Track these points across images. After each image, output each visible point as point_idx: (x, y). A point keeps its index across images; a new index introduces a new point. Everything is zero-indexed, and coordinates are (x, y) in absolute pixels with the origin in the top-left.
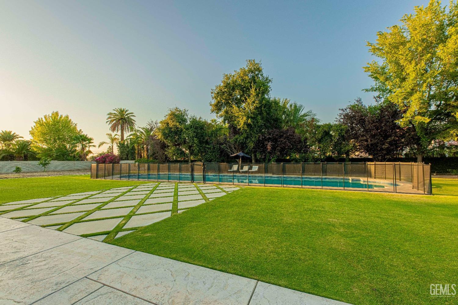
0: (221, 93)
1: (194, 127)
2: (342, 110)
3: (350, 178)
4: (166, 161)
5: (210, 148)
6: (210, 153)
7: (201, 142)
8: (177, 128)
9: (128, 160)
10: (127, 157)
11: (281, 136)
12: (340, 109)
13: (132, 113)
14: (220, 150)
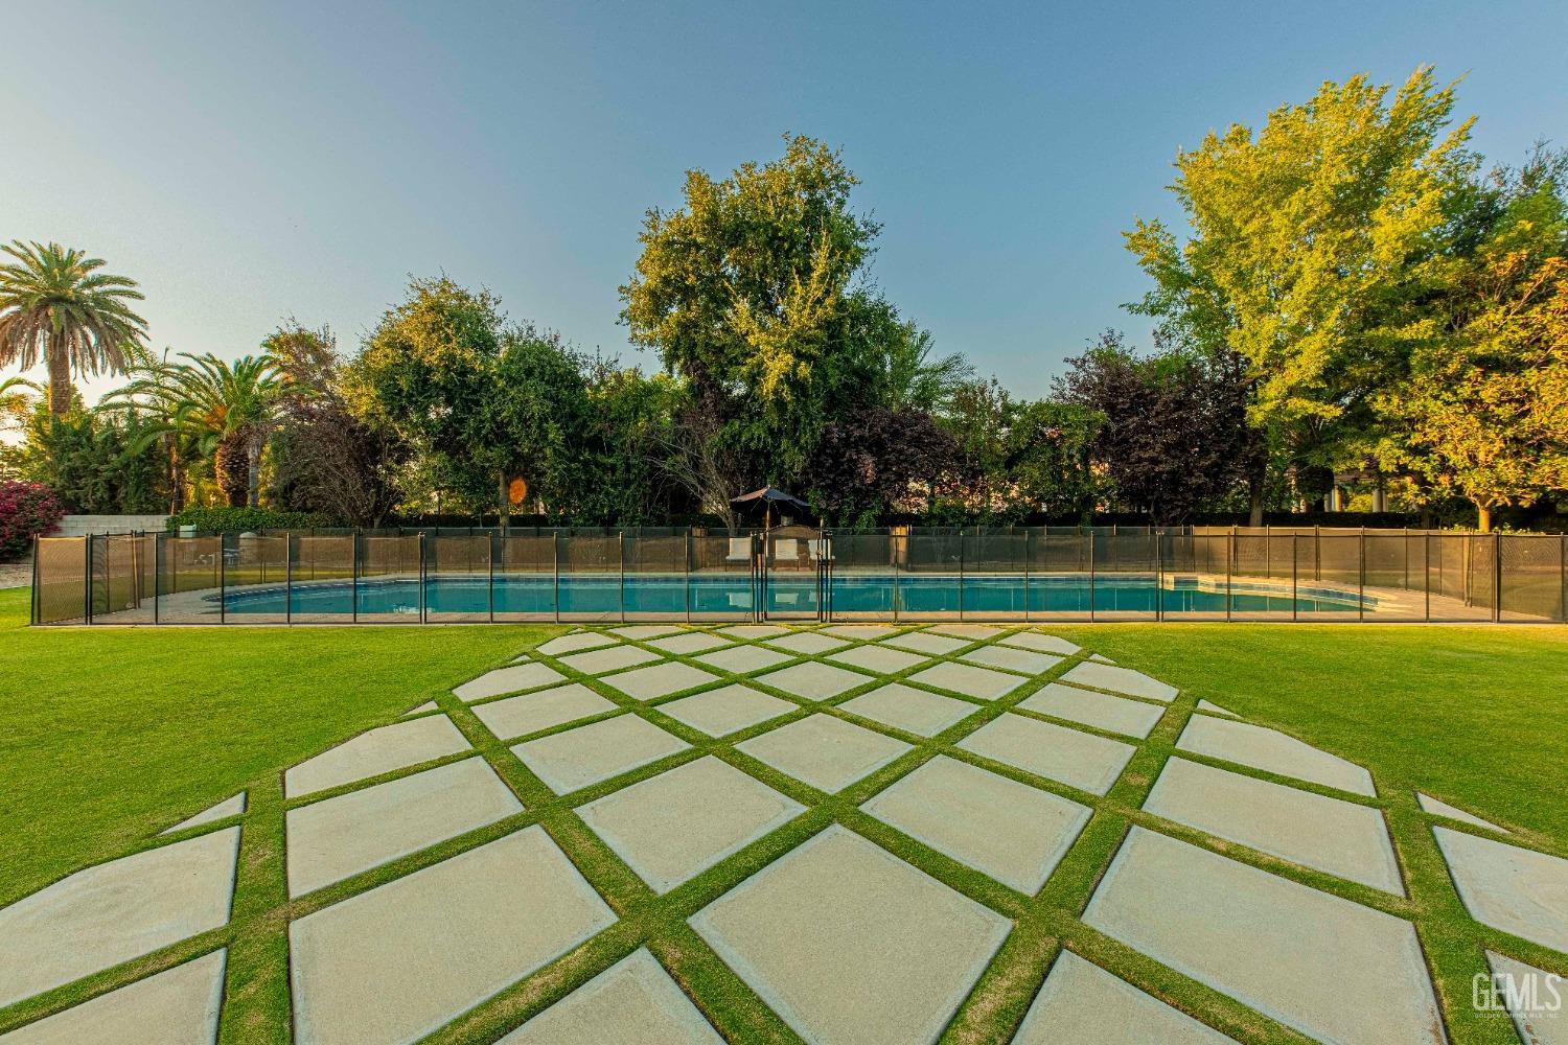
0: (678, 247)
1: (542, 373)
2: (1074, 362)
3: (1170, 577)
4: (377, 521)
5: (613, 468)
6: (614, 486)
7: (574, 441)
8: (463, 373)
9: (116, 510)
10: (113, 497)
11: (896, 435)
12: (1066, 360)
13: (123, 281)
14: (650, 475)
